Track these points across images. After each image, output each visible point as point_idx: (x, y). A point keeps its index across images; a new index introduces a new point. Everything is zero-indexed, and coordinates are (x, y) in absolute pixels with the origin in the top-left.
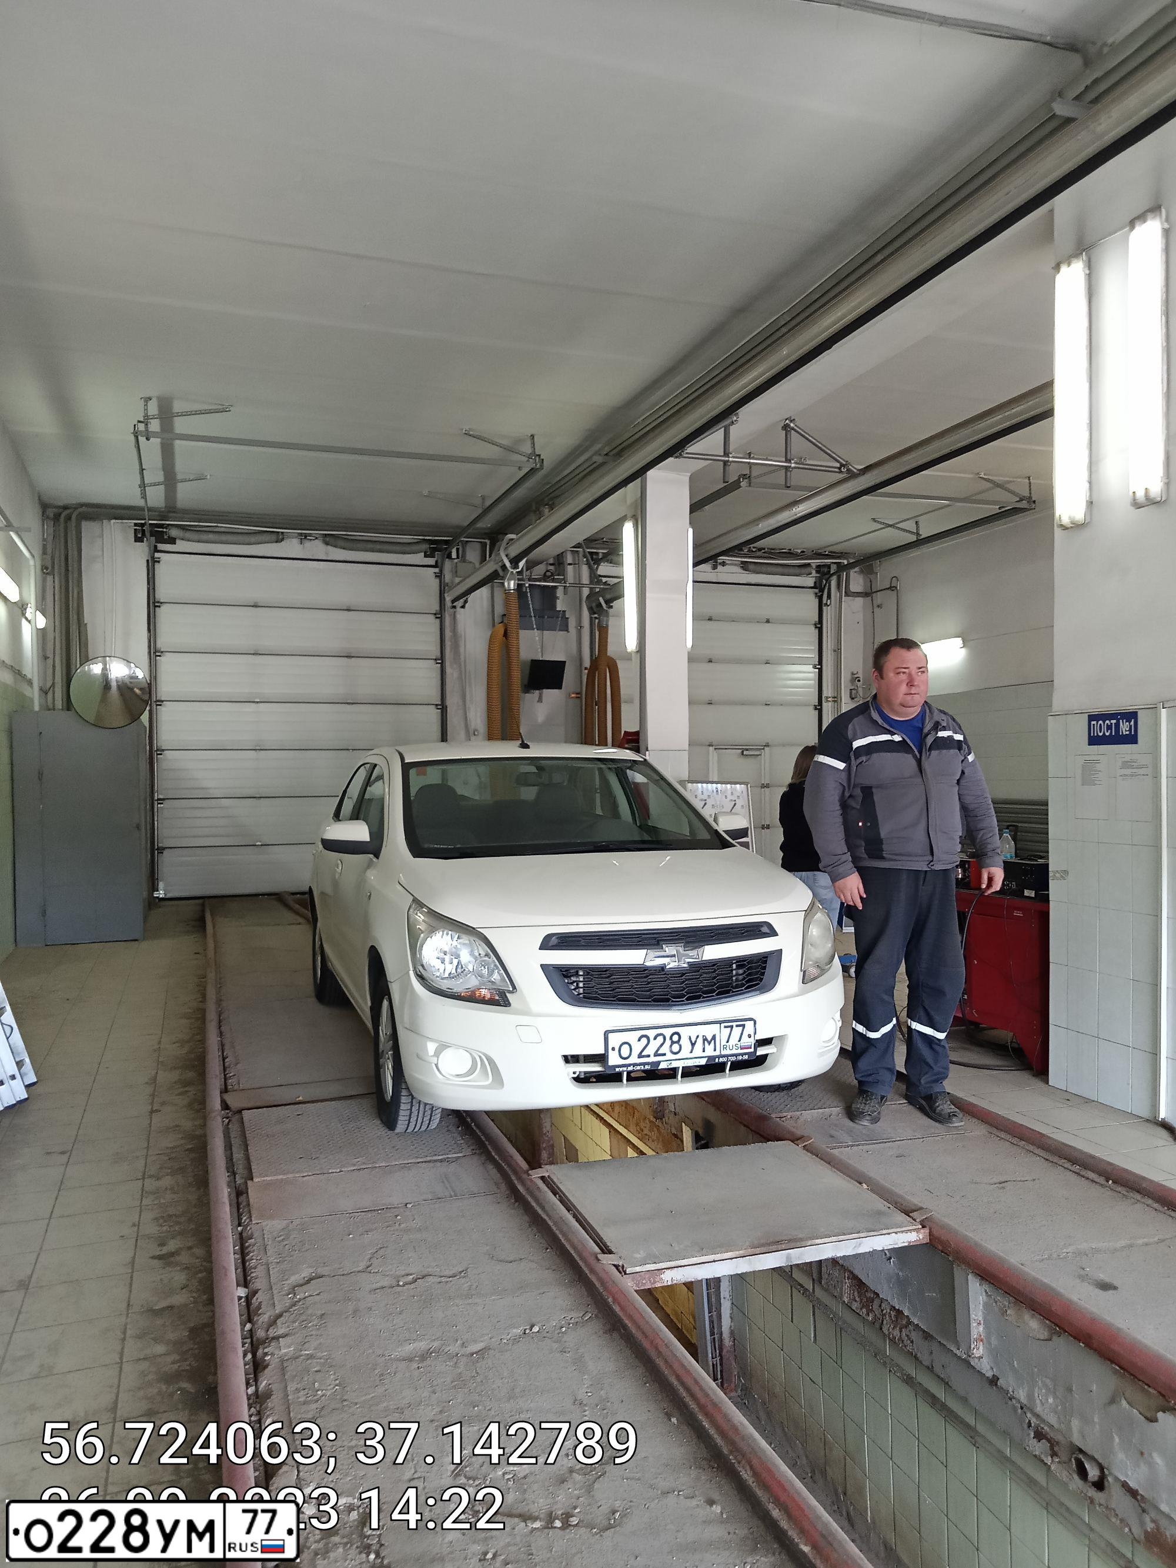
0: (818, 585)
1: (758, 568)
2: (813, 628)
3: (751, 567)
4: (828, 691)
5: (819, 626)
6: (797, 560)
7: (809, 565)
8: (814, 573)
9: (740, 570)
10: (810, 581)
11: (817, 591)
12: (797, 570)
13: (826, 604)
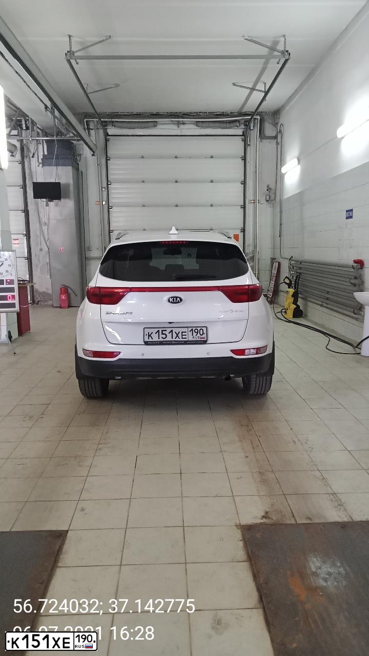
0: (245, 133)
1: (204, 125)
2: (241, 160)
3: (200, 124)
4: (250, 196)
5: (244, 159)
6: (229, 118)
7: (238, 121)
8: (243, 126)
9: (195, 127)
10: (240, 132)
11: (243, 137)
12: (228, 125)
13: (249, 145)
